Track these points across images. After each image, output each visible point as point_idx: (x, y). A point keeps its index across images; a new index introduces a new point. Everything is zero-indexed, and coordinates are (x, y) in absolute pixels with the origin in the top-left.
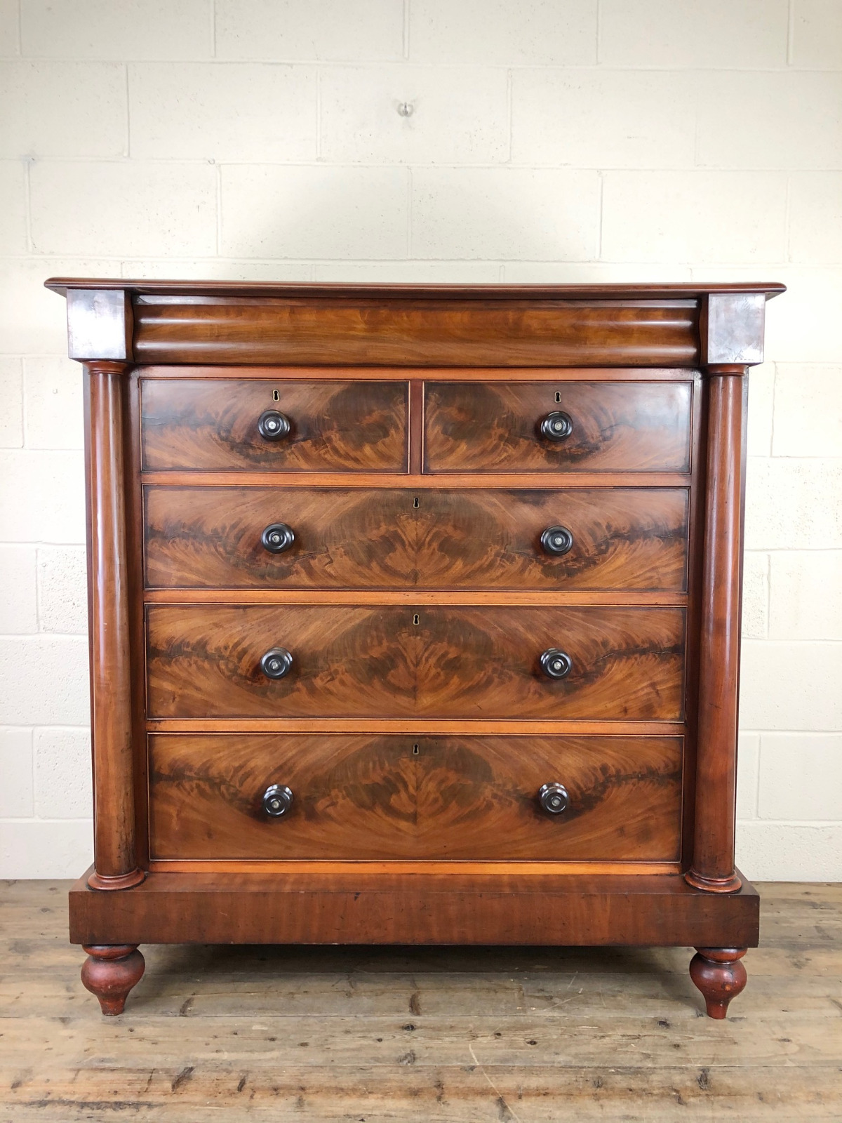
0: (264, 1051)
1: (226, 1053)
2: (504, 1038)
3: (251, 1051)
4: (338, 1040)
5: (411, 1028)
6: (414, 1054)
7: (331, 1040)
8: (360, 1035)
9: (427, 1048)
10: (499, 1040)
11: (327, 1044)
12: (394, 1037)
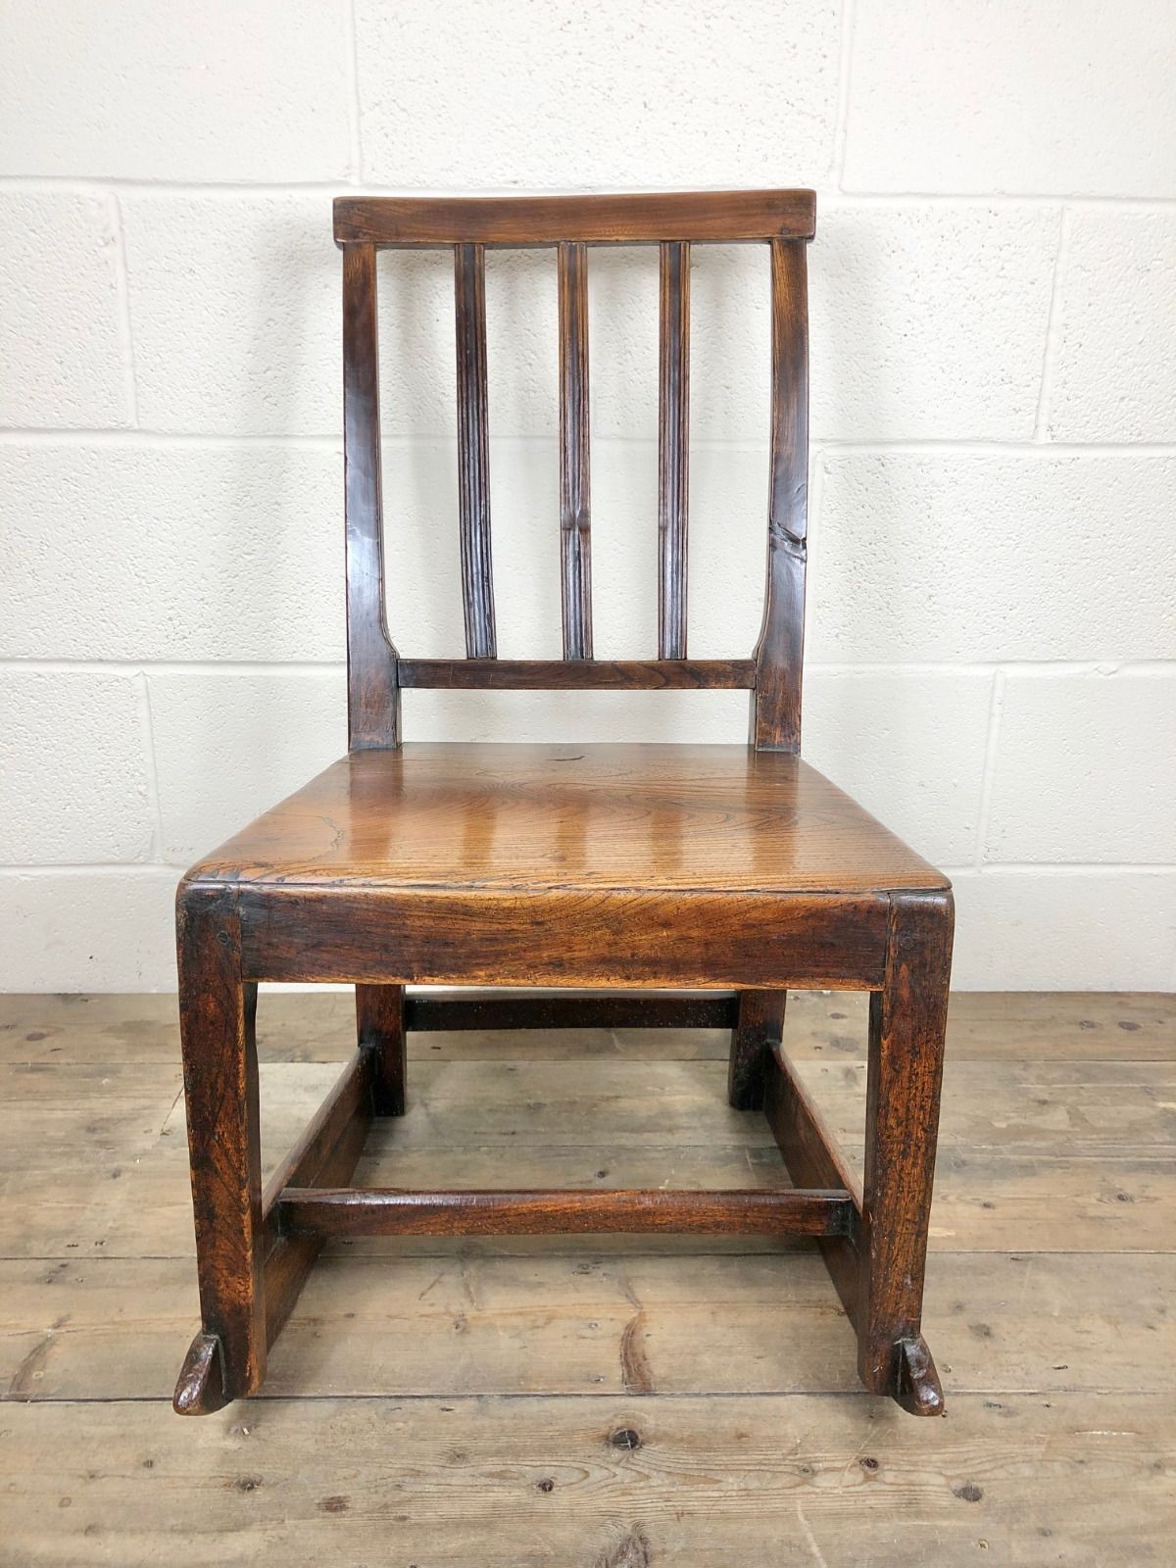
0: (221, 1531)
1: (112, 1538)
2: (889, 1477)
3: (185, 1531)
4: (429, 1487)
5: (628, 1439)
6: (643, 1540)
7: (411, 1488)
8: (492, 1465)
9: (680, 1515)
10: (876, 1486)
11: (400, 1503)
12: (587, 1474)
